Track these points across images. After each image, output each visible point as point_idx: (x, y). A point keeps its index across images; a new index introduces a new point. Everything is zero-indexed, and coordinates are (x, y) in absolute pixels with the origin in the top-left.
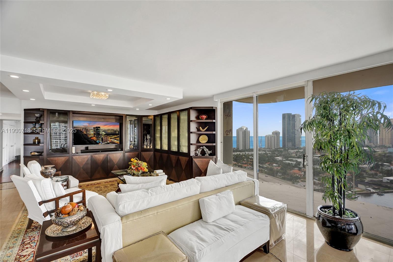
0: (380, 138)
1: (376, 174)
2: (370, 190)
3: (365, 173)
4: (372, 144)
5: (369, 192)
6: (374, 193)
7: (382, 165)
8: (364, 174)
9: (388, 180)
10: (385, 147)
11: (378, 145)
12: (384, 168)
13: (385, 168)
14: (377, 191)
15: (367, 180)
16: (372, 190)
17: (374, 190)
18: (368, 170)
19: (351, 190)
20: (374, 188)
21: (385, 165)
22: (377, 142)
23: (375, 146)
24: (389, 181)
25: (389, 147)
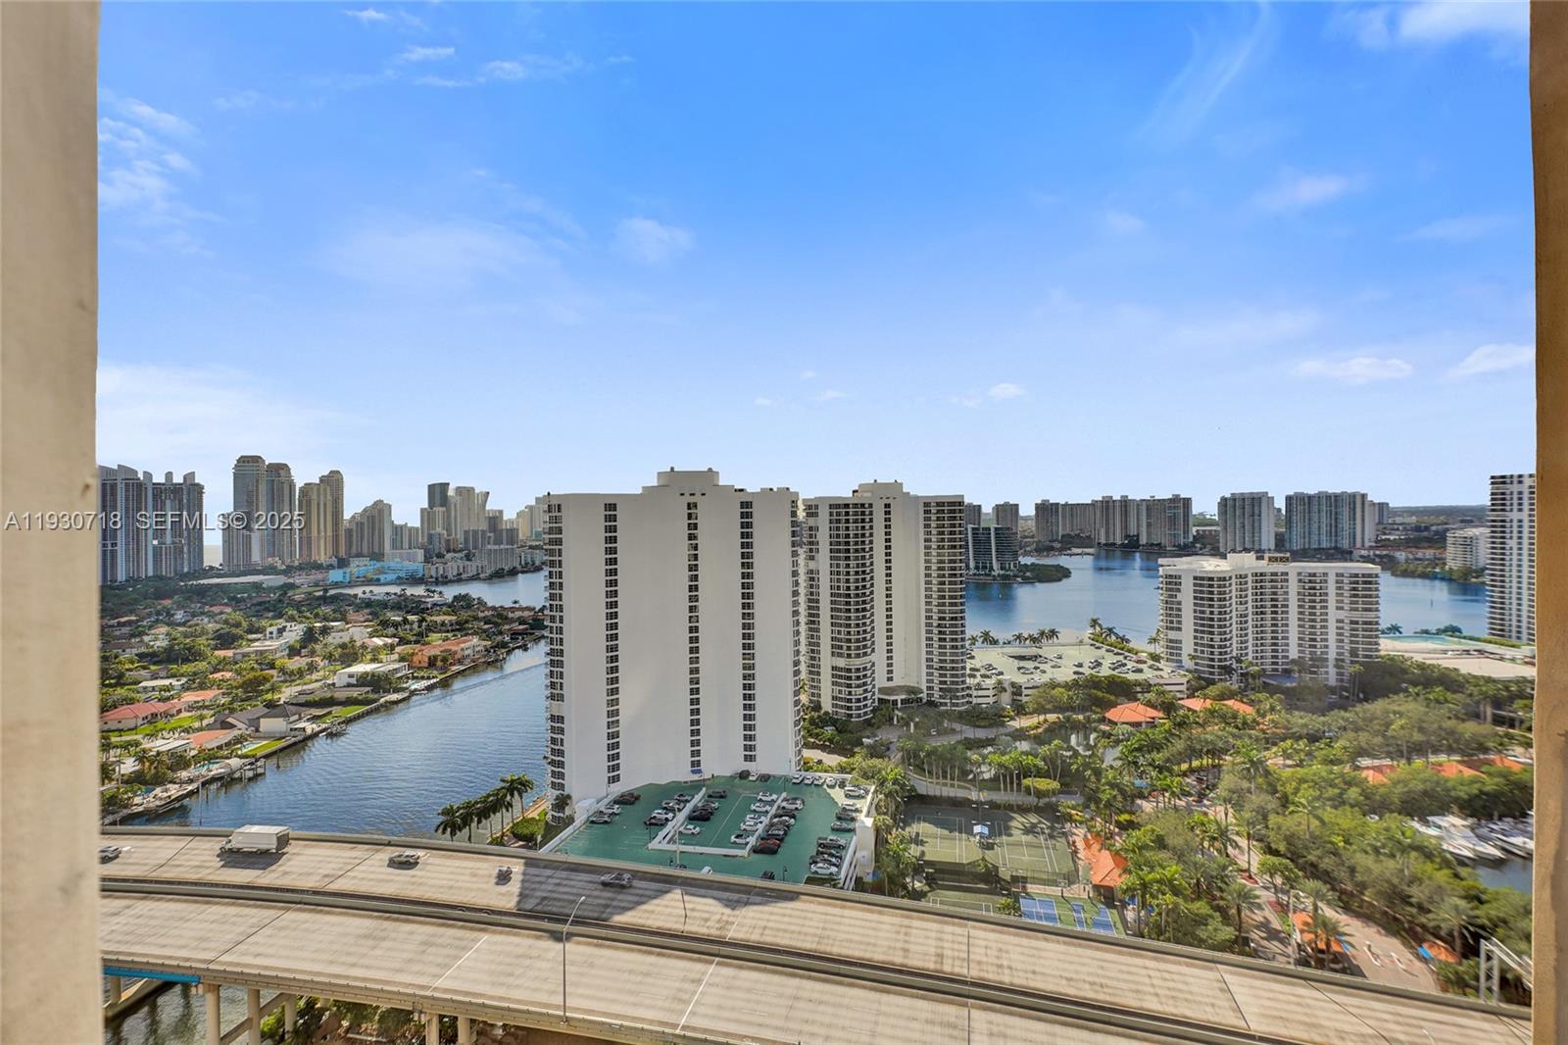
0: (300, 538)
1: (312, 668)
2: (304, 729)
3: (274, 672)
4: (277, 559)
5: (300, 738)
6: (315, 735)
7: (325, 631)
8: (272, 677)
9: (351, 676)
10: (318, 567)
11: (296, 563)
12: (329, 639)
13: (334, 639)
14: (324, 726)
15: (287, 693)
16: (310, 728)
17: (314, 726)
18: (283, 657)
19: (239, 752)
20: (314, 719)
21: (333, 627)
22: (292, 554)
23: (288, 566)
24: (353, 681)
25: (331, 567)
